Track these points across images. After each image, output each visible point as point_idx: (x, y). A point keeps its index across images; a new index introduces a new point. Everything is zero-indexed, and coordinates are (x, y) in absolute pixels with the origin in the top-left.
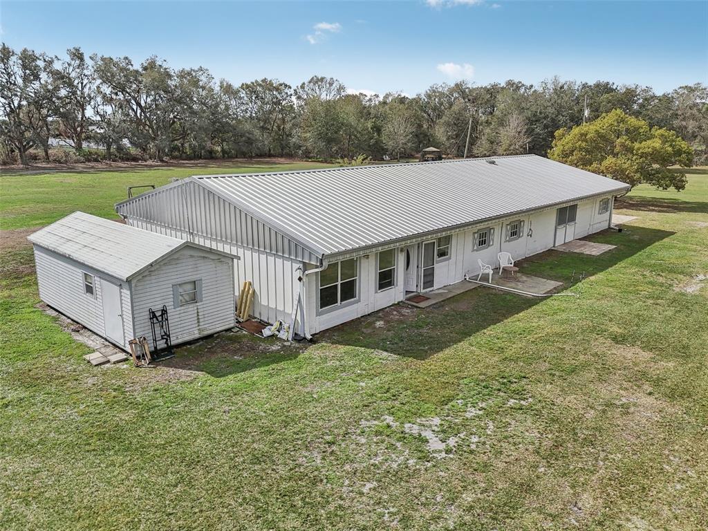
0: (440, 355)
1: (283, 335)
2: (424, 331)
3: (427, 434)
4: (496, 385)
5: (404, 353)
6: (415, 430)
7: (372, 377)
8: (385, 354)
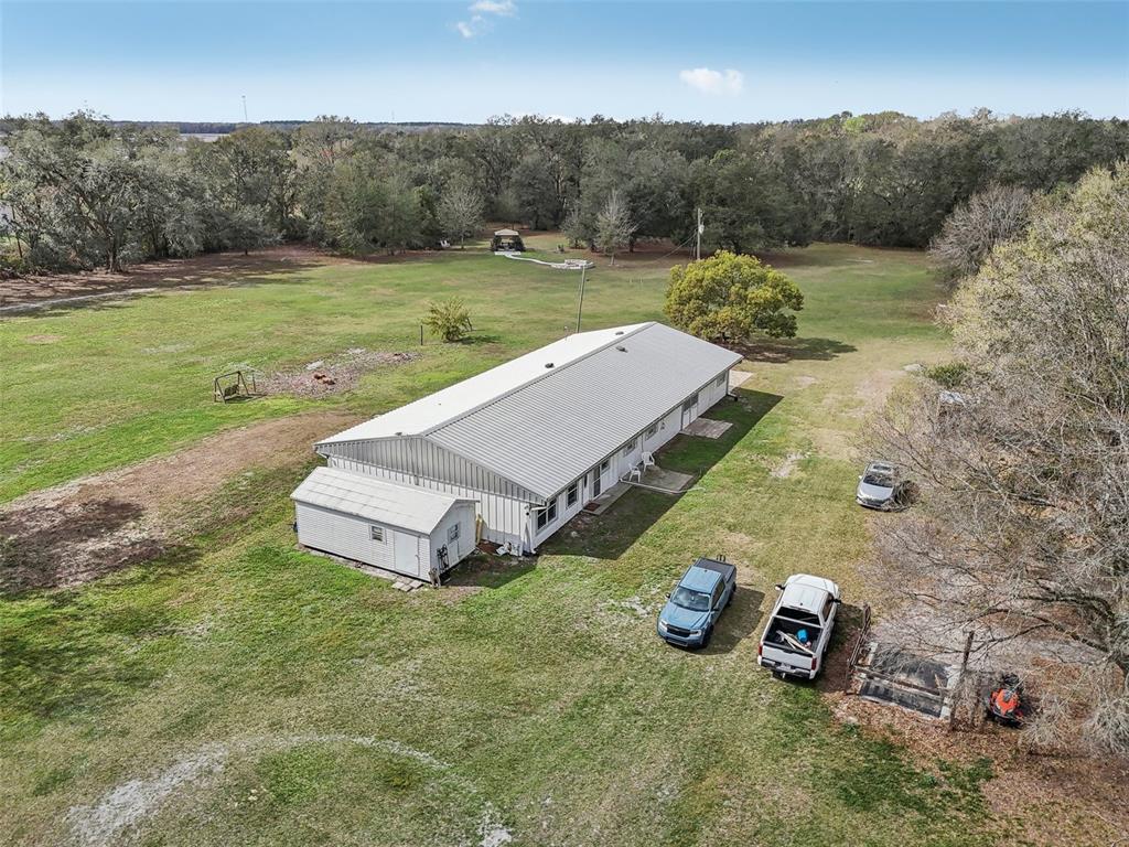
0: (624, 555)
1: (514, 552)
2: (608, 536)
3: (634, 606)
4: (663, 572)
5: (602, 556)
6: (628, 605)
7: (590, 576)
8: (590, 559)
